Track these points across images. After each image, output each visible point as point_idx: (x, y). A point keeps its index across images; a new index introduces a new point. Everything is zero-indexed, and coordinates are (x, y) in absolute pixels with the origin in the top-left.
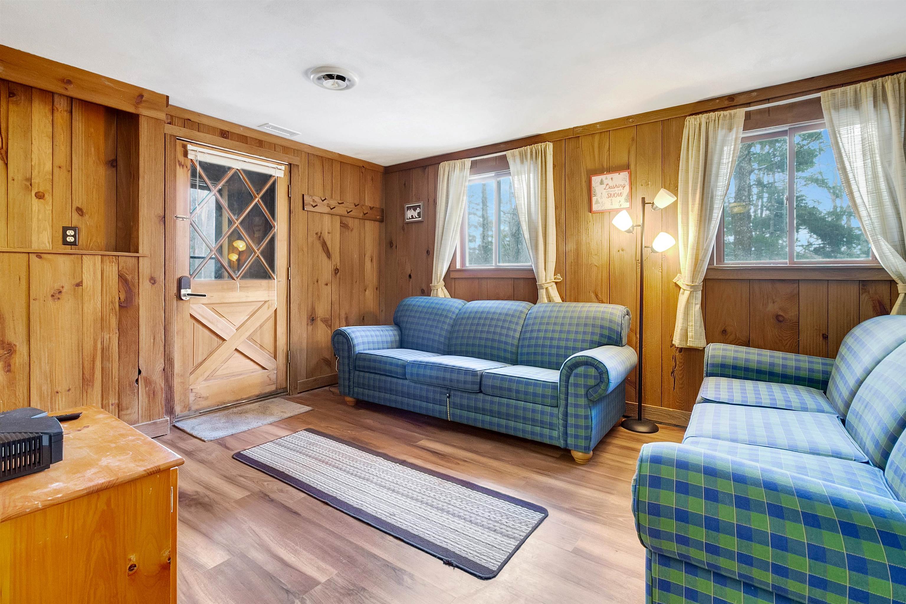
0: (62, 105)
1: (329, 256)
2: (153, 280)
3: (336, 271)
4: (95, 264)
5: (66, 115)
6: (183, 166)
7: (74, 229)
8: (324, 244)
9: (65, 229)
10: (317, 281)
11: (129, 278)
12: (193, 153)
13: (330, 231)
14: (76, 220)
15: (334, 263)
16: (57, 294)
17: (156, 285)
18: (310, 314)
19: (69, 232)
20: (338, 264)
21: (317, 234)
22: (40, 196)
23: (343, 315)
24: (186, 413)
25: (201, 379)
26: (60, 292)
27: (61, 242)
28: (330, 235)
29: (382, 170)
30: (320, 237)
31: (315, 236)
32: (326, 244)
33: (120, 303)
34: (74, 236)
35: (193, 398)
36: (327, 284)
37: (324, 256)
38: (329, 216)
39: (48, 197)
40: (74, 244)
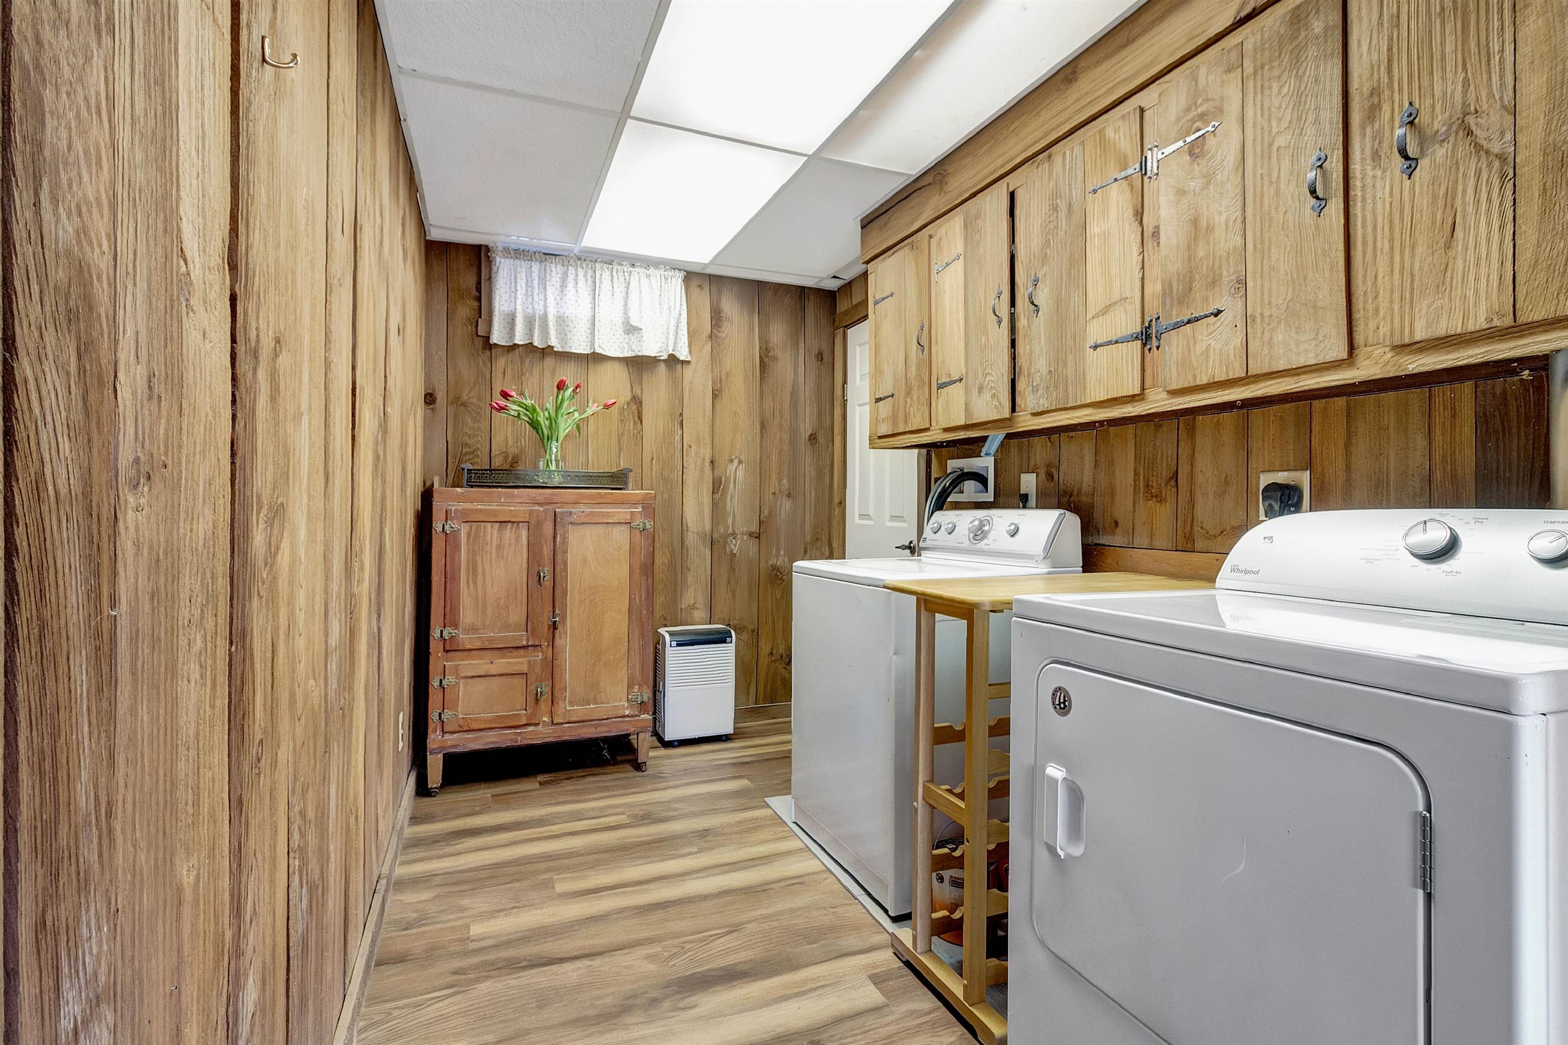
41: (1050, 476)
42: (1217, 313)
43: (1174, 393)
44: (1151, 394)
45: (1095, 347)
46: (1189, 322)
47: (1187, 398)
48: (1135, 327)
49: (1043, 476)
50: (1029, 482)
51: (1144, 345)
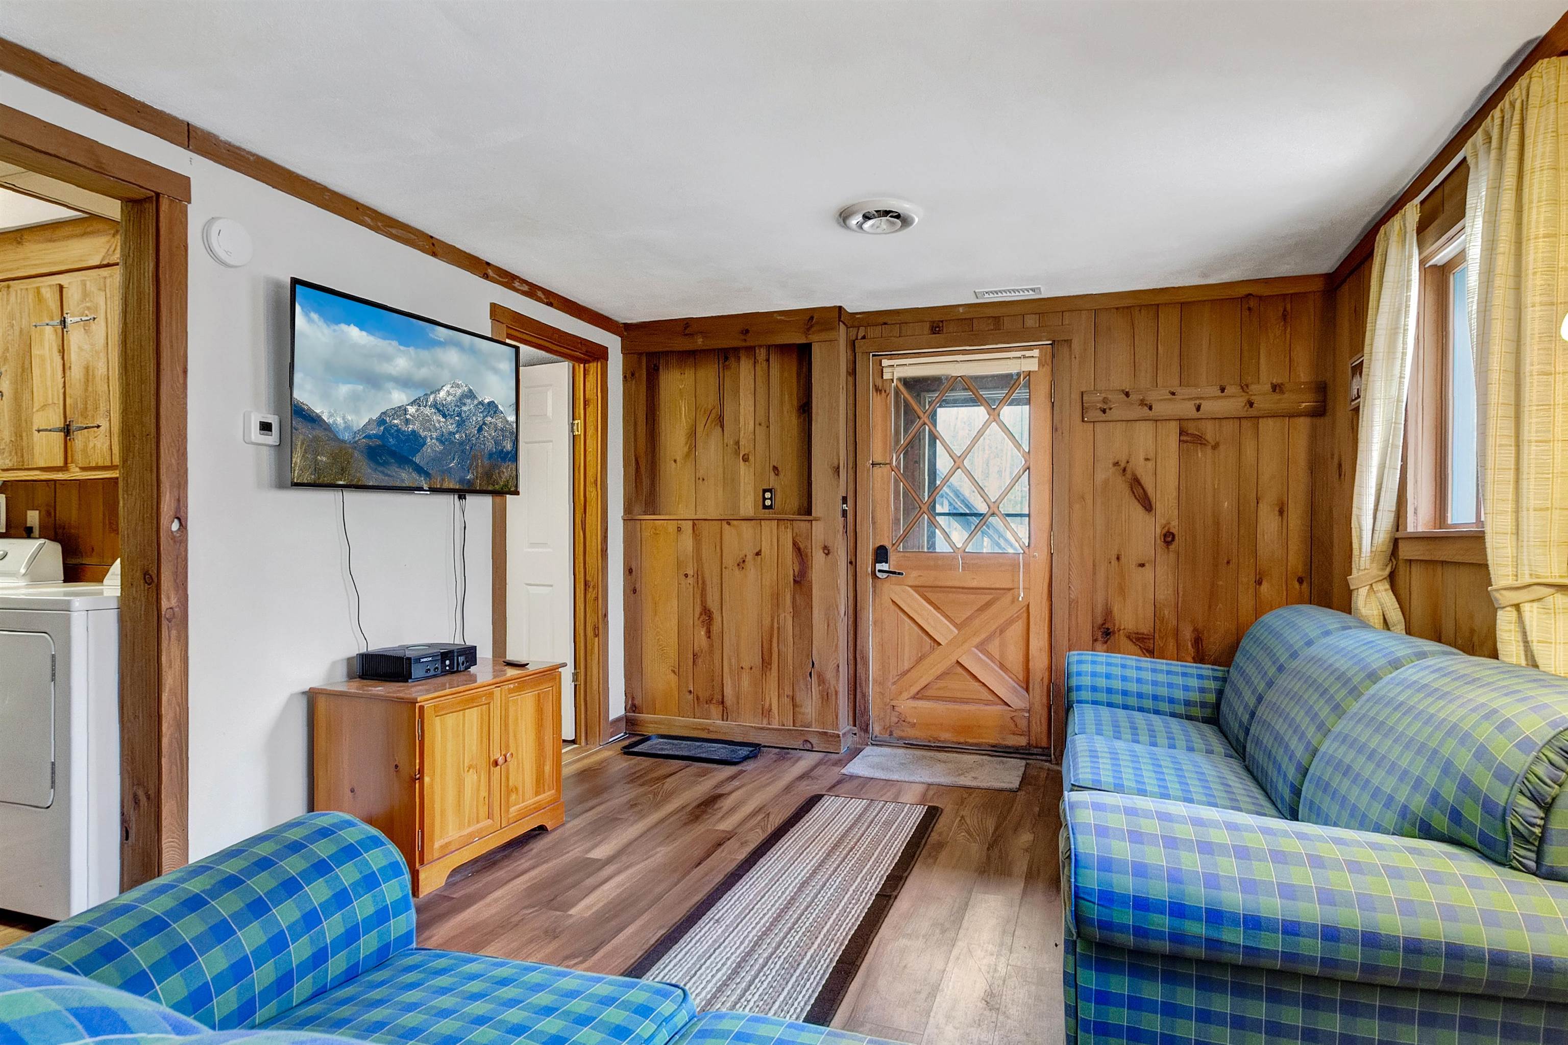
0: (762, 354)
1: (1147, 505)
2: (827, 550)
3: (1168, 538)
4: (771, 530)
5: (765, 364)
6: (881, 391)
7: (770, 490)
8: (1136, 484)
9: (765, 491)
10: (1118, 559)
11: (802, 546)
12: (890, 370)
13: (1151, 455)
14: (773, 482)
15: (1161, 521)
16: (741, 564)
17: (830, 556)
18: (1100, 621)
19: (768, 495)
20: (1175, 523)
21: (1116, 464)
22: (746, 459)
23: (1187, 634)
24: (886, 736)
25: (906, 695)
26: (744, 561)
27: (761, 507)
28: (1150, 465)
29: (1318, 286)
30: (1124, 470)
31: (1112, 470)
32: (1139, 483)
33: (794, 576)
34: (771, 499)
35: (896, 720)
36: (1142, 565)
37: (1137, 511)
38: (1150, 424)
39: (751, 458)
40: (770, 507)
41: (49, 514)
42: (98, 427)
43: (83, 469)
44: (72, 466)
45: (39, 431)
46: (86, 428)
47: (89, 473)
48: (60, 424)
49: (43, 513)
50: (33, 518)
51: (66, 436)
